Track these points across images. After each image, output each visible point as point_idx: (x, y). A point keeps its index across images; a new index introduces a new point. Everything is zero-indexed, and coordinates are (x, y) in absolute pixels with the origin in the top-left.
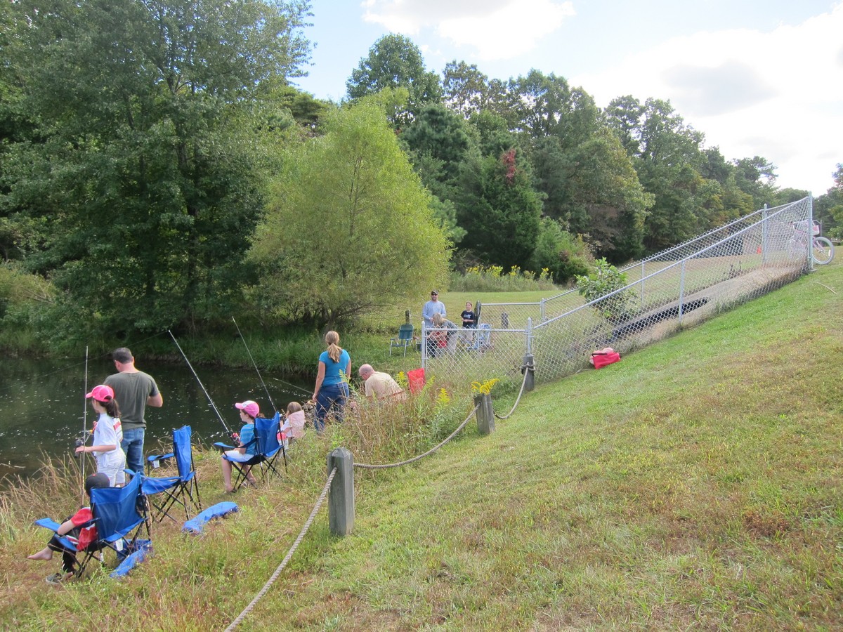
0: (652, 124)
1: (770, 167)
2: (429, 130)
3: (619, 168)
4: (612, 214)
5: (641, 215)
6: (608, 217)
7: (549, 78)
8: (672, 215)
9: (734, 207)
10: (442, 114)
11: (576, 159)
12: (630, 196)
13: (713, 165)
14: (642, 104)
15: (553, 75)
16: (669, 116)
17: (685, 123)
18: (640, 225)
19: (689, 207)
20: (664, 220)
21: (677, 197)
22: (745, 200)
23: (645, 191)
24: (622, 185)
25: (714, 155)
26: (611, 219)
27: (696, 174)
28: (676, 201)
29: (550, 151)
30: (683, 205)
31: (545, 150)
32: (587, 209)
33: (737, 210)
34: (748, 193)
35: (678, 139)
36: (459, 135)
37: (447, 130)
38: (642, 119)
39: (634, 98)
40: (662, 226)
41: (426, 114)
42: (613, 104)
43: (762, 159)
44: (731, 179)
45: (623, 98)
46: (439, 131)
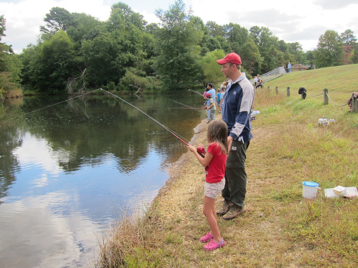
0: (263, 34)
1: (300, 45)
2: (211, 45)
3: (254, 50)
4: (253, 63)
5: (260, 63)
6: (251, 64)
7: (235, 25)
8: (269, 62)
9: (288, 59)
10: (214, 40)
11: (243, 48)
12: (257, 58)
13: (282, 46)
14: (260, 28)
15: (236, 24)
16: (268, 32)
17: (273, 35)
18: (260, 66)
19: (274, 60)
20: (266, 64)
21: (270, 57)
22: (292, 57)
23: (261, 57)
24: (255, 55)
25: (282, 42)
26: (252, 65)
27: (276, 50)
28: (270, 58)
29: (236, 46)
30: (272, 60)
31: (235, 46)
32: (246, 62)
33: (289, 60)
34: (293, 54)
35: (271, 40)
36: (218, 46)
37: (215, 45)
38: (260, 33)
39: (258, 27)
40: (266, 66)
41: (210, 41)
42: (251, 28)
43: (298, 43)
44: (288, 50)
45: (255, 27)
46: (213, 45)
